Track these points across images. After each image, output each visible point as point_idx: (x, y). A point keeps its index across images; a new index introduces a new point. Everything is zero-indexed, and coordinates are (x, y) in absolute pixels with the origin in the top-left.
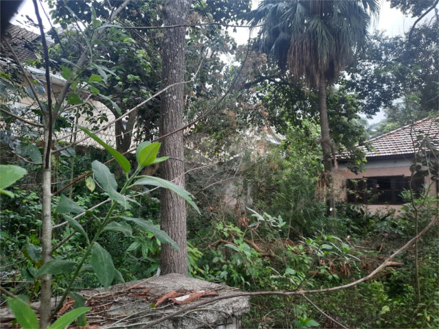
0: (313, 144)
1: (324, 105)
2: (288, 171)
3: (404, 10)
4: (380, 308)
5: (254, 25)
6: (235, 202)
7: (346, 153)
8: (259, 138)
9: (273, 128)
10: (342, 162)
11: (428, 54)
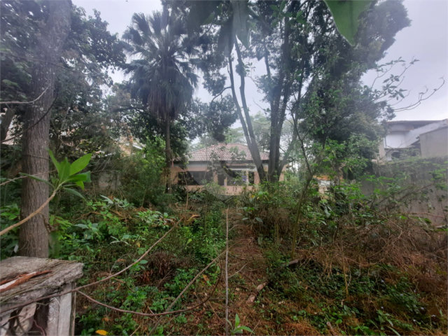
0: (161, 152)
1: (168, 131)
2: (146, 166)
3: (209, 90)
4: (187, 240)
5: (127, 72)
6: (107, 185)
7: (179, 158)
8: (128, 144)
9: (138, 140)
10: (176, 163)
11: (218, 115)
